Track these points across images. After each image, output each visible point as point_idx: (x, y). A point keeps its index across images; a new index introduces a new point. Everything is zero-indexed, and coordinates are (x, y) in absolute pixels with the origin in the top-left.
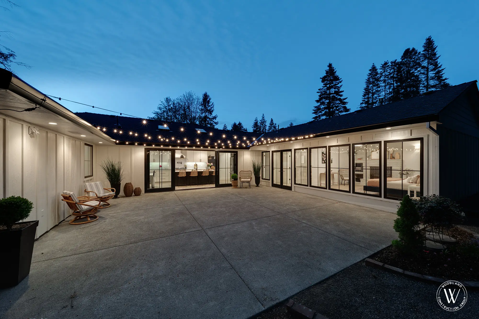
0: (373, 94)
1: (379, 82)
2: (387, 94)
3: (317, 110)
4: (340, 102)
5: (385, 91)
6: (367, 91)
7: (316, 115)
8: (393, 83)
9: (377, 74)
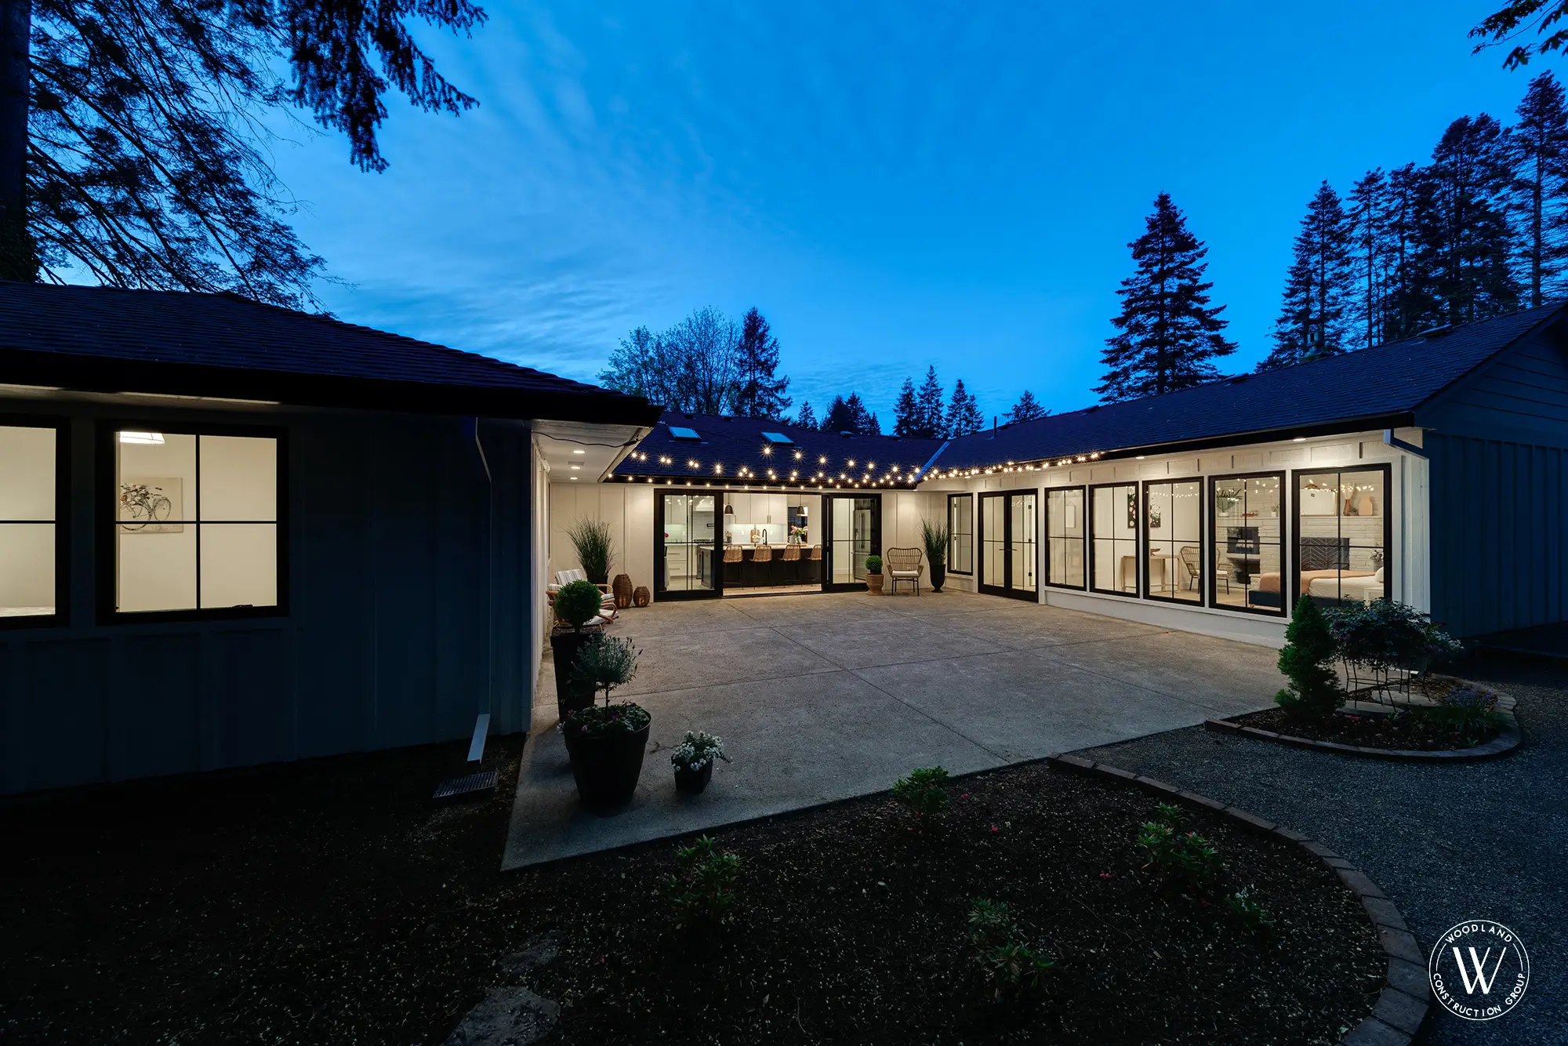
0: (1324, 286)
1: (1345, 245)
2: (1378, 284)
3: (1118, 350)
4: (1198, 323)
5: (1369, 275)
6: (1302, 278)
7: (1114, 369)
8: (1400, 244)
9: (1339, 215)
